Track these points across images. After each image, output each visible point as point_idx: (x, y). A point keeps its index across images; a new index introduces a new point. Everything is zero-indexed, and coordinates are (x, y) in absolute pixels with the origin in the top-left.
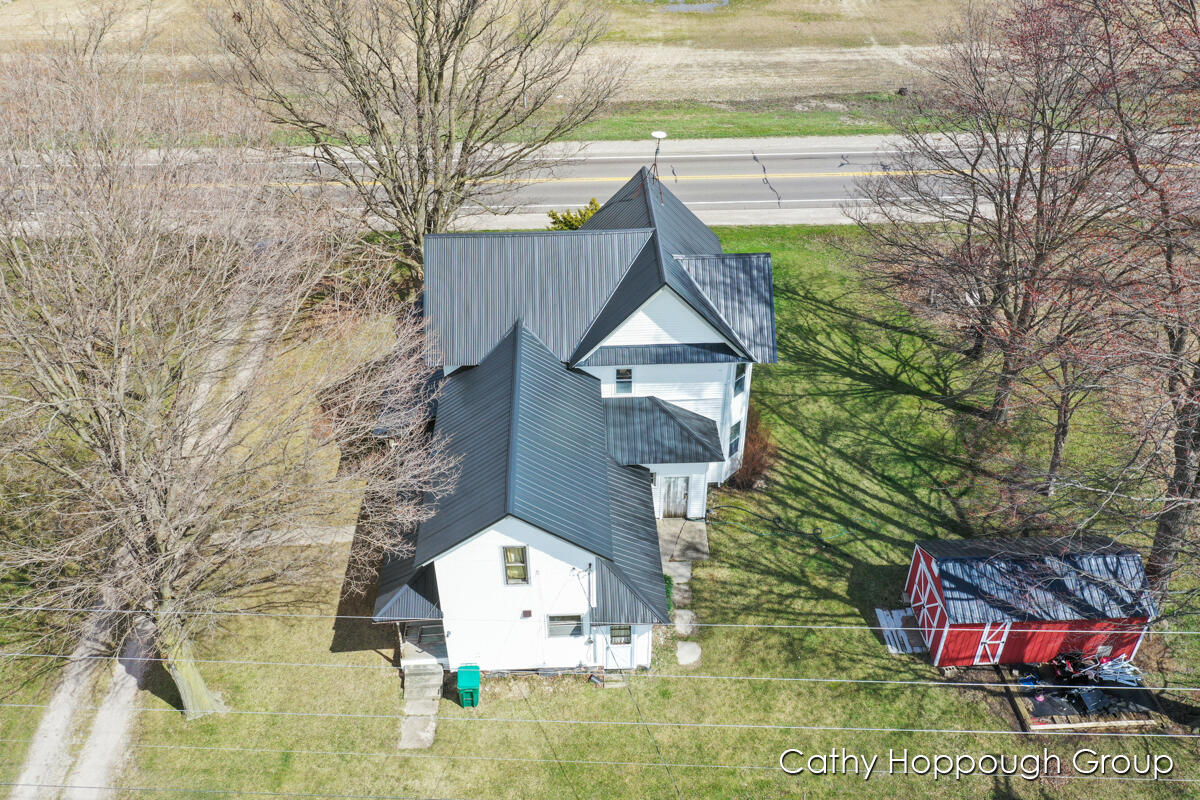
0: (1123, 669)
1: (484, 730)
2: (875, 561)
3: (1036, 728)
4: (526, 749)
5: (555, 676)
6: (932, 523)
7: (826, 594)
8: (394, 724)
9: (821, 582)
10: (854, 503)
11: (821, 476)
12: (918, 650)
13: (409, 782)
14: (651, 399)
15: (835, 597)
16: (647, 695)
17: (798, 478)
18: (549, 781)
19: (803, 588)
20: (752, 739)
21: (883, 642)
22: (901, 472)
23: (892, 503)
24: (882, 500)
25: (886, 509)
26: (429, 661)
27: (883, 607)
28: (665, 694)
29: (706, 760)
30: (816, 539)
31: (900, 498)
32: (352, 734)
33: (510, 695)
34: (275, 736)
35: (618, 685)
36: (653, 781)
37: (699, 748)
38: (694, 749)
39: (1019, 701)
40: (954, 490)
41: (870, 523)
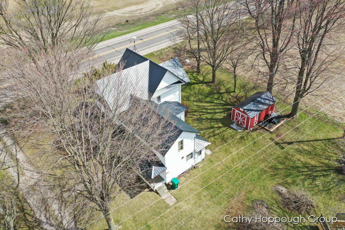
0: (274, 114)
1: (184, 191)
2: (221, 117)
3: (272, 130)
4: (196, 188)
5: (187, 172)
6: (223, 106)
7: (219, 128)
8: (164, 202)
9: (216, 126)
10: (206, 109)
11: (196, 107)
12: (243, 129)
13: (180, 210)
14: (165, 102)
15: (221, 127)
16: (208, 164)
17: (192, 109)
18: (207, 191)
19: (215, 129)
20: (234, 159)
21: (237, 130)
22: (208, 99)
23: (213, 106)
24: (210, 106)
25: (212, 107)
26: (160, 184)
27: (231, 125)
28: (212, 161)
29: (230, 168)
30: (207, 118)
31: (213, 104)
32: (157, 211)
33: (182, 181)
34: (139, 223)
35: (201, 166)
36: (225, 178)
37: (227, 167)
38: (226, 168)
39: (265, 128)
40: (220, 98)
41: (213, 111)
